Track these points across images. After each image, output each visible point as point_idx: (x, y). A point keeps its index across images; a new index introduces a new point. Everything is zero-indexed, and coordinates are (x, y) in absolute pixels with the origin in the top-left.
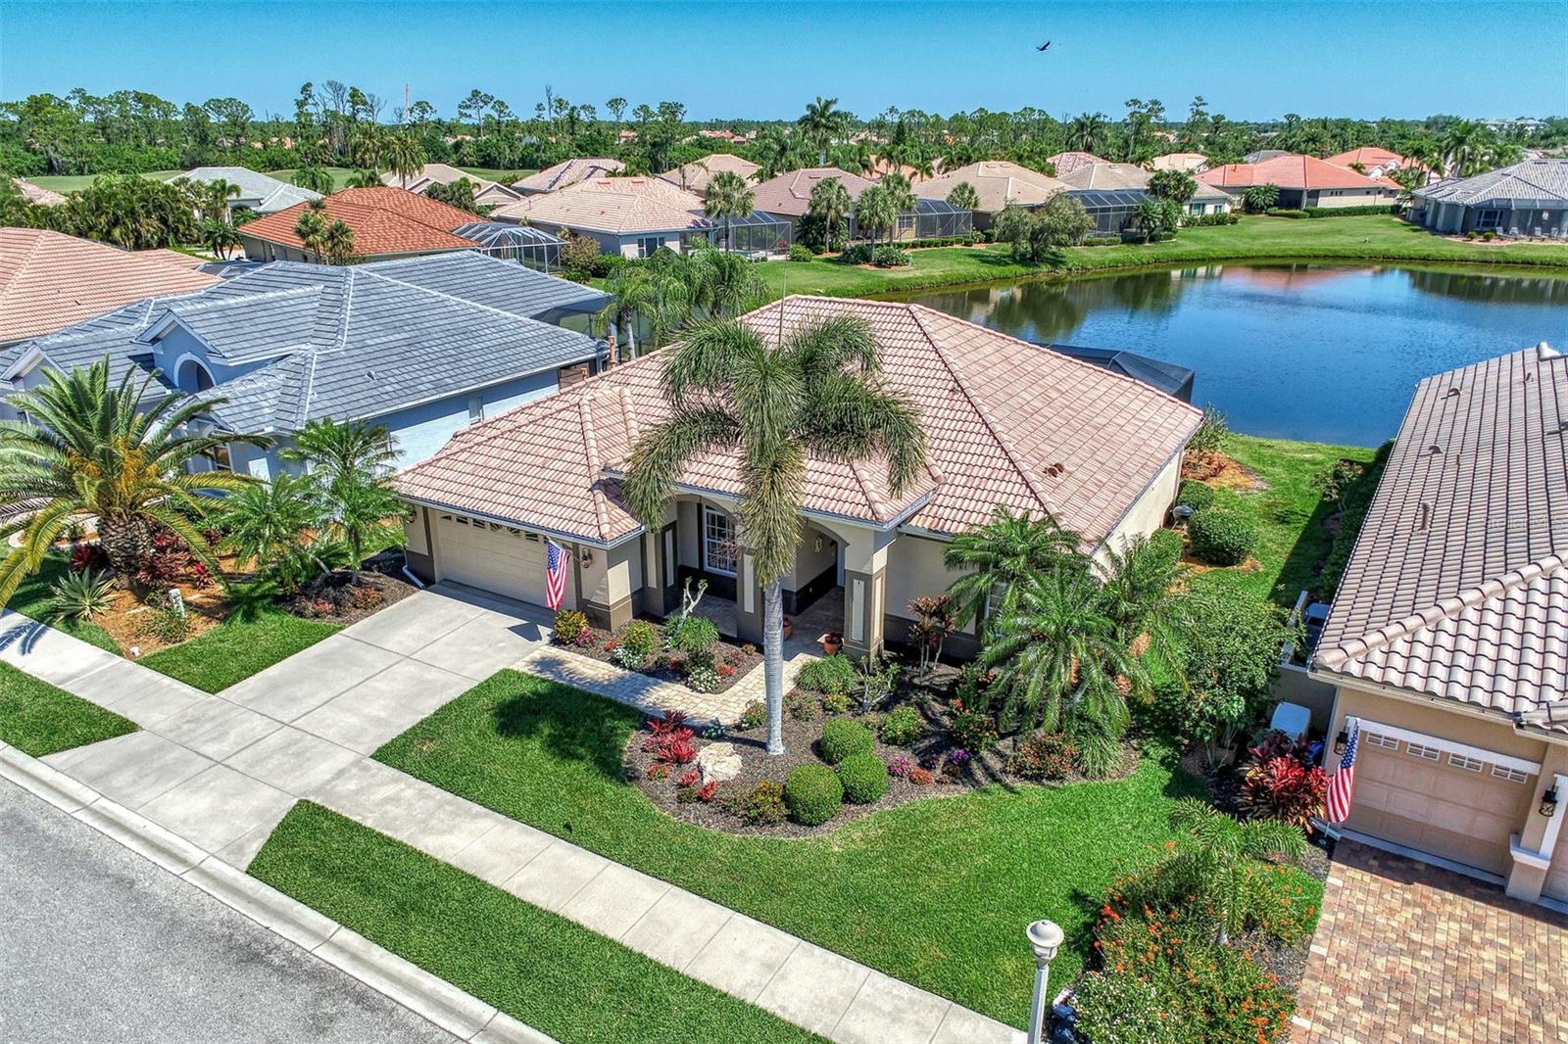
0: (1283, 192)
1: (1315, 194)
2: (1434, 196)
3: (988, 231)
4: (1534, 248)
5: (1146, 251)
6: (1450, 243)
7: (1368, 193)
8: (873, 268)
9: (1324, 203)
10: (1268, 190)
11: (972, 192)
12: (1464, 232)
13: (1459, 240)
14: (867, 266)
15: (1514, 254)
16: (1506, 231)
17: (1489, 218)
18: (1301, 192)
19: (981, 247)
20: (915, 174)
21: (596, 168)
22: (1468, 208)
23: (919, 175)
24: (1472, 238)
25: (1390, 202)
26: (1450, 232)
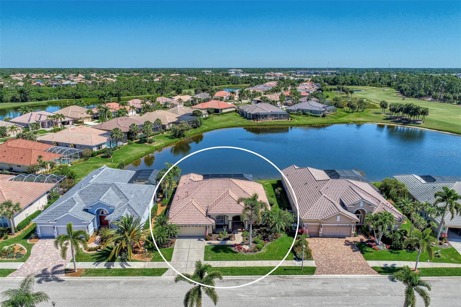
0: (215, 109)
1: (222, 110)
2: (246, 111)
3: (165, 129)
4: (265, 122)
5: (198, 130)
6: (252, 122)
7: (231, 108)
8: (149, 144)
9: (224, 111)
10: (212, 109)
11: (160, 120)
12: (253, 119)
13: (253, 121)
14: (147, 144)
15: (263, 124)
16: (260, 119)
17: (256, 116)
18: (219, 109)
19: (165, 133)
20: (130, 109)
21: (41, 115)
22: (253, 114)
23: (132, 109)
24: (255, 120)
25: (235, 109)
26: (250, 119)
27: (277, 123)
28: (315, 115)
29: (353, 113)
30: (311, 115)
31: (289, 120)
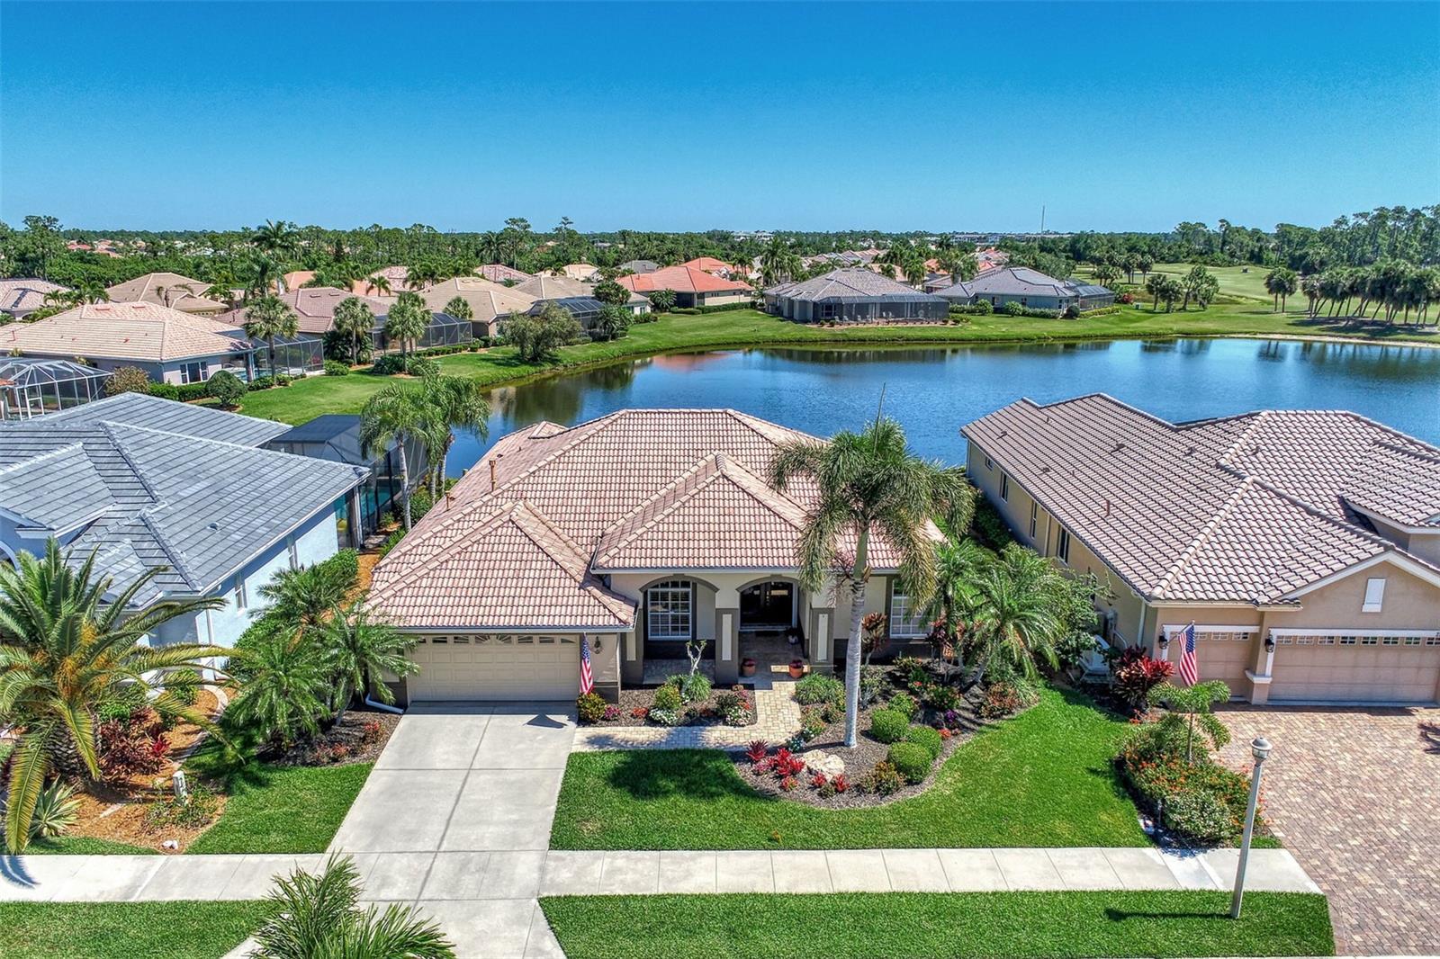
0: (679, 295)
1: (702, 296)
2: (788, 295)
3: (485, 337)
4: (861, 330)
5: (612, 347)
6: (811, 329)
7: (734, 294)
8: (409, 377)
9: (710, 302)
10: (668, 293)
11: (465, 305)
12: (816, 320)
13: (815, 326)
14: (402, 376)
15: (852, 335)
16: (841, 319)
17: (827, 311)
18: (691, 295)
19: (483, 351)
20: (372, 287)
21: (25, 291)
22: (815, 303)
23: (376, 289)
24: (823, 325)
25: (748, 299)
26: (806, 322)
27: (905, 333)
28: (1038, 310)
29: (1167, 312)
30: (1024, 314)
31: (948, 325)
